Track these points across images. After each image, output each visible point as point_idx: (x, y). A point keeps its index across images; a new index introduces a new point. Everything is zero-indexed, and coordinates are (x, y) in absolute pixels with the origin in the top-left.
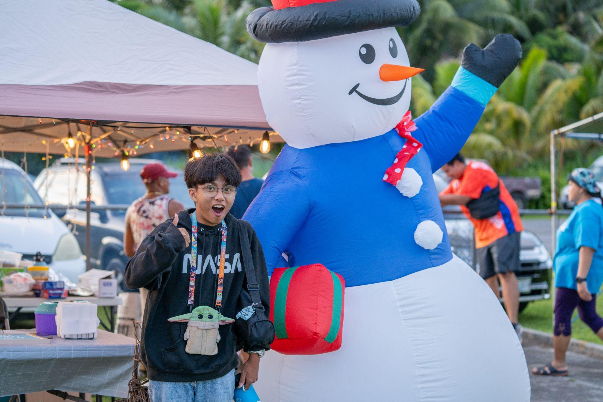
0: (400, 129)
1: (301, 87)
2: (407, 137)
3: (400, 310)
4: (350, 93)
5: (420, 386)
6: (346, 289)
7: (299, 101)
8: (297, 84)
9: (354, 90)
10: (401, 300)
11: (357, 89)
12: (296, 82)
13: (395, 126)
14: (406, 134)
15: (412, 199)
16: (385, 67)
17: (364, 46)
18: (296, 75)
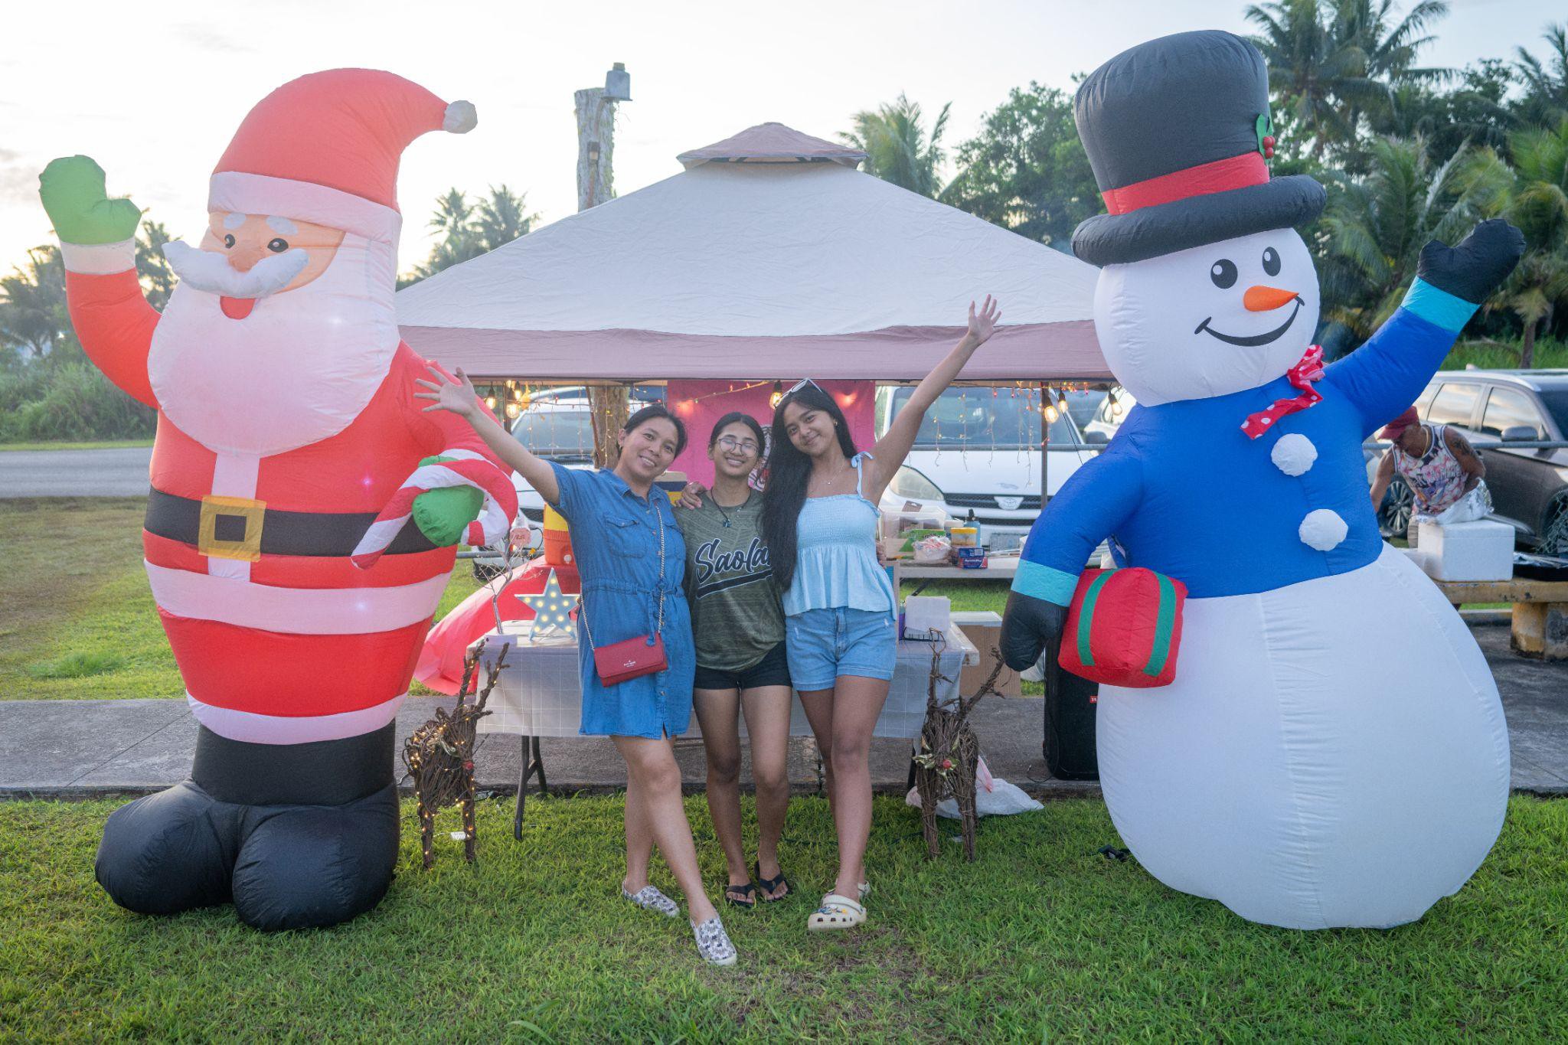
0: (1291, 378)
1: (1129, 326)
2: (1304, 387)
3: (1266, 636)
4: (1198, 331)
5: (1286, 746)
6: (1187, 601)
7: (1127, 345)
8: (1124, 322)
9: (1203, 326)
10: (1268, 621)
11: (1208, 326)
12: (1122, 319)
13: (1285, 372)
14: (1301, 383)
15: (1299, 478)
16: (1254, 292)
17: (1218, 263)
18: (1122, 309)
